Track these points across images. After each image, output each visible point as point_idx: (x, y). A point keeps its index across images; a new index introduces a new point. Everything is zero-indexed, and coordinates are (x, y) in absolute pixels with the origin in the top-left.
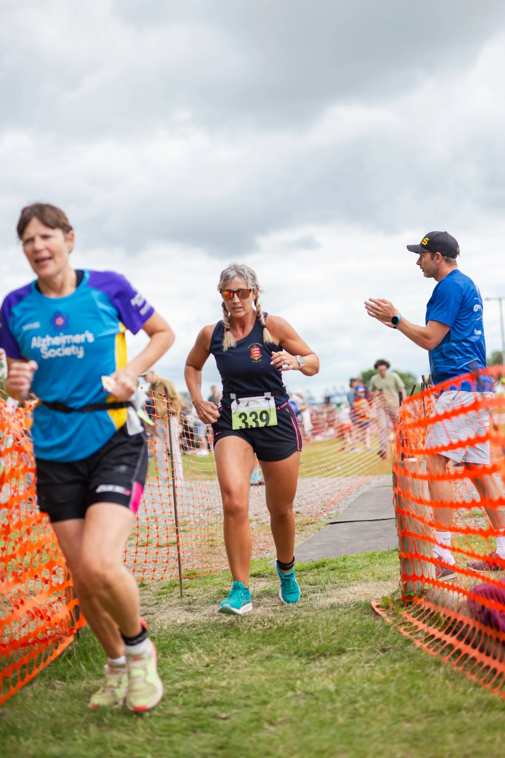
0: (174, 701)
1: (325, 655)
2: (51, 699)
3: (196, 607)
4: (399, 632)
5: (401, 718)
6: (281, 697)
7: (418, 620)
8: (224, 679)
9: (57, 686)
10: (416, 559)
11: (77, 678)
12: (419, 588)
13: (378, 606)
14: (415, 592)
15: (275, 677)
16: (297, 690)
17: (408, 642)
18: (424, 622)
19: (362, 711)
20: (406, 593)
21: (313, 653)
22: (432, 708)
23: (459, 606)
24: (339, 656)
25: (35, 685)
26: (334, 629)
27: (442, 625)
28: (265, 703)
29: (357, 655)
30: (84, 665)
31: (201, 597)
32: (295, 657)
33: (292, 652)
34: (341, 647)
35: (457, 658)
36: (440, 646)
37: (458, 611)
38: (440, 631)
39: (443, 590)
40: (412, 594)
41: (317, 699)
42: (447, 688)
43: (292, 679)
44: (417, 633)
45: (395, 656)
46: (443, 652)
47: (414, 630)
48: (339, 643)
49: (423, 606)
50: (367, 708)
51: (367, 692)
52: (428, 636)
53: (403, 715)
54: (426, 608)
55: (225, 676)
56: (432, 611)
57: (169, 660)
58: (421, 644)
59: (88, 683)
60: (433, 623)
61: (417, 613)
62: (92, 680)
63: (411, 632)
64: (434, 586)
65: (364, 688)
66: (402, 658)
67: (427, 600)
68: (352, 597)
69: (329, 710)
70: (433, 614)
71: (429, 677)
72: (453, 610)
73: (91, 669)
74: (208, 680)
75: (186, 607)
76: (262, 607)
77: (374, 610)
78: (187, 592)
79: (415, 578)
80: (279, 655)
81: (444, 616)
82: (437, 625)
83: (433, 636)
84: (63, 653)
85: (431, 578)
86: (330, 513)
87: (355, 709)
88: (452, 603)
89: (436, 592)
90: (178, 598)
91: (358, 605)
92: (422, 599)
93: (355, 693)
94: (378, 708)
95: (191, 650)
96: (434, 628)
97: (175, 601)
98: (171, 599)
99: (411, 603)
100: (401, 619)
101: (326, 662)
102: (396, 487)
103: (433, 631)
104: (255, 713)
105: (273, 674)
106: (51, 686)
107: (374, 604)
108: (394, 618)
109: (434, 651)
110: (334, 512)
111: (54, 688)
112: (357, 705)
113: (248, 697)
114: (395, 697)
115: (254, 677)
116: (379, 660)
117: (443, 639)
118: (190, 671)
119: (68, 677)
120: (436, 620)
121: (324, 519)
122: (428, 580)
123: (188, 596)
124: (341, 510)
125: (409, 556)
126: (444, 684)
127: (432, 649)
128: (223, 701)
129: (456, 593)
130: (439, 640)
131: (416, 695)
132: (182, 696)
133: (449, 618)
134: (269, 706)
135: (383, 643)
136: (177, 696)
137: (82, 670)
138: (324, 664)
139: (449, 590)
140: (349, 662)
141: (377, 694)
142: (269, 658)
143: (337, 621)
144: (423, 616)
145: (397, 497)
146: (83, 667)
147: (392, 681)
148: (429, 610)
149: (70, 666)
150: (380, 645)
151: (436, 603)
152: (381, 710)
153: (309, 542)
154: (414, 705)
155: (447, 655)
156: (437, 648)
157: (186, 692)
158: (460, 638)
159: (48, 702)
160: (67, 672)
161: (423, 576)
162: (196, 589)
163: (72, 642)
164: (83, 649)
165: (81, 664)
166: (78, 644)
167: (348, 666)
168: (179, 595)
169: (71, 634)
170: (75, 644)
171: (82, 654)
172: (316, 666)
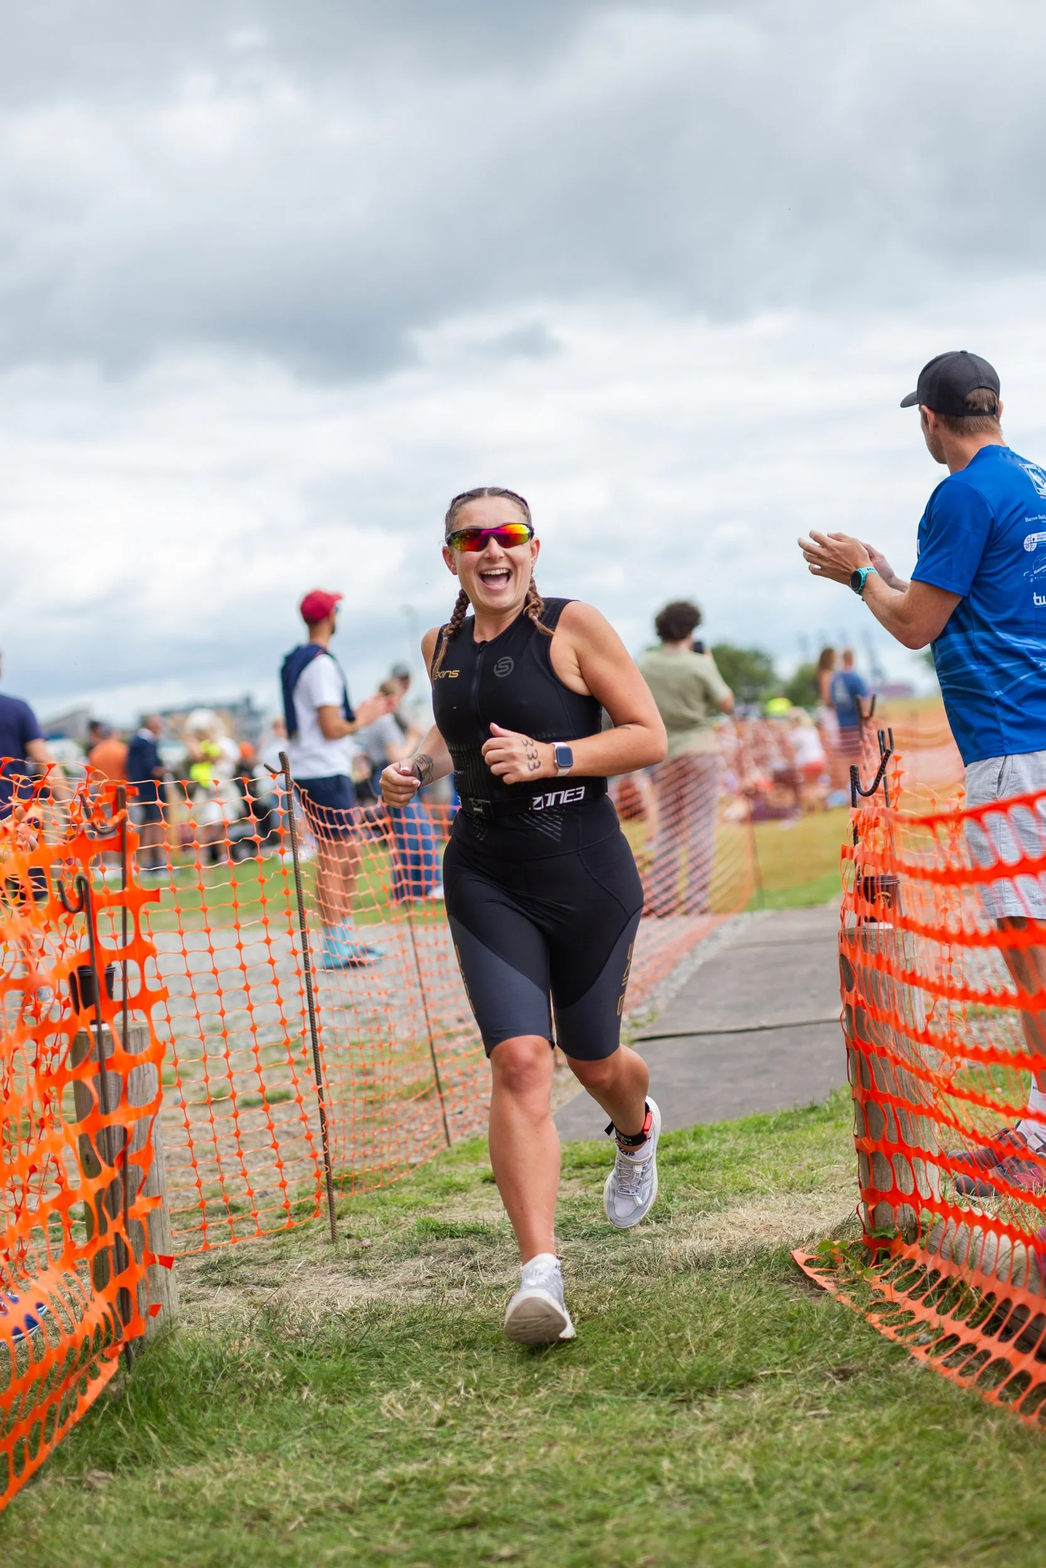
0: (380, 1516)
1: (711, 1392)
2: (93, 1519)
3: (372, 1264)
4: (872, 1328)
5: (923, 1552)
6: (632, 1500)
7: (912, 1296)
8: (488, 1457)
9: (99, 1485)
10: (898, 1158)
11: (140, 1462)
12: (904, 1219)
13: (809, 1263)
14: (897, 1228)
15: (605, 1450)
16: (665, 1481)
17: (898, 1352)
18: (927, 1303)
19: (830, 1534)
20: (876, 1232)
21: (683, 1386)
22: (992, 1525)
23: (1014, 1269)
24: (740, 1391)
25: (46, 1483)
26: (717, 1324)
27: (974, 1311)
28: (597, 1518)
29: (786, 1388)
30: (155, 1431)
31: (381, 1240)
32: (642, 1396)
33: (634, 1385)
34: (743, 1368)
35: (1019, 1394)
36: (975, 1363)
37: (1013, 1281)
38: (972, 1325)
39: (972, 1230)
40: (890, 1235)
41: (715, 1502)
42: (1014, 1471)
43: (646, 1454)
44: (914, 1329)
45: (874, 1391)
46: (984, 1377)
47: (906, 1322)
48: (738, 1359)
49: (919, 1263)
50: (838, 1527)
51: (829, 1486)
52: (942, 1338)
53: (927, 1545)
54: (929, 1269)
55: (486, 1449)
56: (943, 1276)
57: (350, 1408)
58: (928, 1356)
59: (169, 1474)
60: (952, 1308)
61: (906, 1279)
62: (176, 1467)
63: (900, 1326)
64: (946, 1218)
65: (822, 1477)
66: (892, 1395)
67: (928, 1249)
68: (740, 1237)
69: (754, 1536)
70: (945, 1283)
71: (966, 1446)
72: (998, 1277)
73: (170, 1438)
74: (449, 1459)
75: (352, 1265)
77: (801, 1271)
78: (344, 1225)
79: (896, 1196)
80: (604, 1394)
81: (978, 1288)
82: (960, 1310)
83: (954, 1338)
84: (99, 1402)
85: (938, 1200)
86: (636, 1012)
87: (812, 1530)
88: (997, 1261)
89: (951, 1233)
90: (327, 1242)
91: (763, 1260)
92: (915, 1247)
93: (803, 1490)
94: (867, 1528)
95: (395, 1381)
96: (954, 1317)
97: (322, 1250)
98: (309, 1245)
99: (887, 1255)
100: (871, 1296)
101: (716, 1407)
102: (849, 990)
103: (954, 1326)
104: (582, 1544)
105: (599, 1441)
106: (85, 1485)
107: (800, 1256)
108: (853, 1293)
109: (961, 1374)
110: (644, 1010)
111: (91, 1489)
112: (816, 1520)
113: (554, 1503)
114: (901, 1499)
115: (555, 1450)
116: (836, 1398)
117: (981, 1347)
118: (403, 1438)
119: (119, 1460)
120: (958, 1299)
122: (930, 1203)
123: (349, 1236)
124: (661, 1005)
125: (881, 1146)
126: (1006, 1461)
127: (956, 1371)
128: (496, 1513)
129: (1005, 1238)
130: (970, 1348)
131: (947, 1490)
132: (396, 1502)
133: (991, 1296)
134: (608, 1526)
135: (839, 1356)
136: (384, 1501)
137: (151, 1442)
138: (712, 1415)
139: (986, 1231)
140: (771, 1406)
141: (855, 1489)
142: (582, 1400)
144: (923, 1288)
145: (854, 1014)
146: (154, 1437)
147: (884, 1456)
148: (936, 1273)
149: (120, 1434)
150: (834, 1361)
151: (954, 1258)
152: (873, 1534)
154: (950, 1518)
155: (996, 1384)
156: (969, 1367)
157: (405, 1492)
158: (1024, 1345)
159: (87, 1528)
160: (116, 1449)
161: (916, 1192)
162: (365, 1219)
163: (117, 1374)
164: (145, 1389)
165: (147, 1428)
166: (128, 1376)
167: (769, 1418)
168: (328, 1234)
169: (113, 1355)
170: (125, 1378)
171: (145, 1403)
172: (696, 1420)
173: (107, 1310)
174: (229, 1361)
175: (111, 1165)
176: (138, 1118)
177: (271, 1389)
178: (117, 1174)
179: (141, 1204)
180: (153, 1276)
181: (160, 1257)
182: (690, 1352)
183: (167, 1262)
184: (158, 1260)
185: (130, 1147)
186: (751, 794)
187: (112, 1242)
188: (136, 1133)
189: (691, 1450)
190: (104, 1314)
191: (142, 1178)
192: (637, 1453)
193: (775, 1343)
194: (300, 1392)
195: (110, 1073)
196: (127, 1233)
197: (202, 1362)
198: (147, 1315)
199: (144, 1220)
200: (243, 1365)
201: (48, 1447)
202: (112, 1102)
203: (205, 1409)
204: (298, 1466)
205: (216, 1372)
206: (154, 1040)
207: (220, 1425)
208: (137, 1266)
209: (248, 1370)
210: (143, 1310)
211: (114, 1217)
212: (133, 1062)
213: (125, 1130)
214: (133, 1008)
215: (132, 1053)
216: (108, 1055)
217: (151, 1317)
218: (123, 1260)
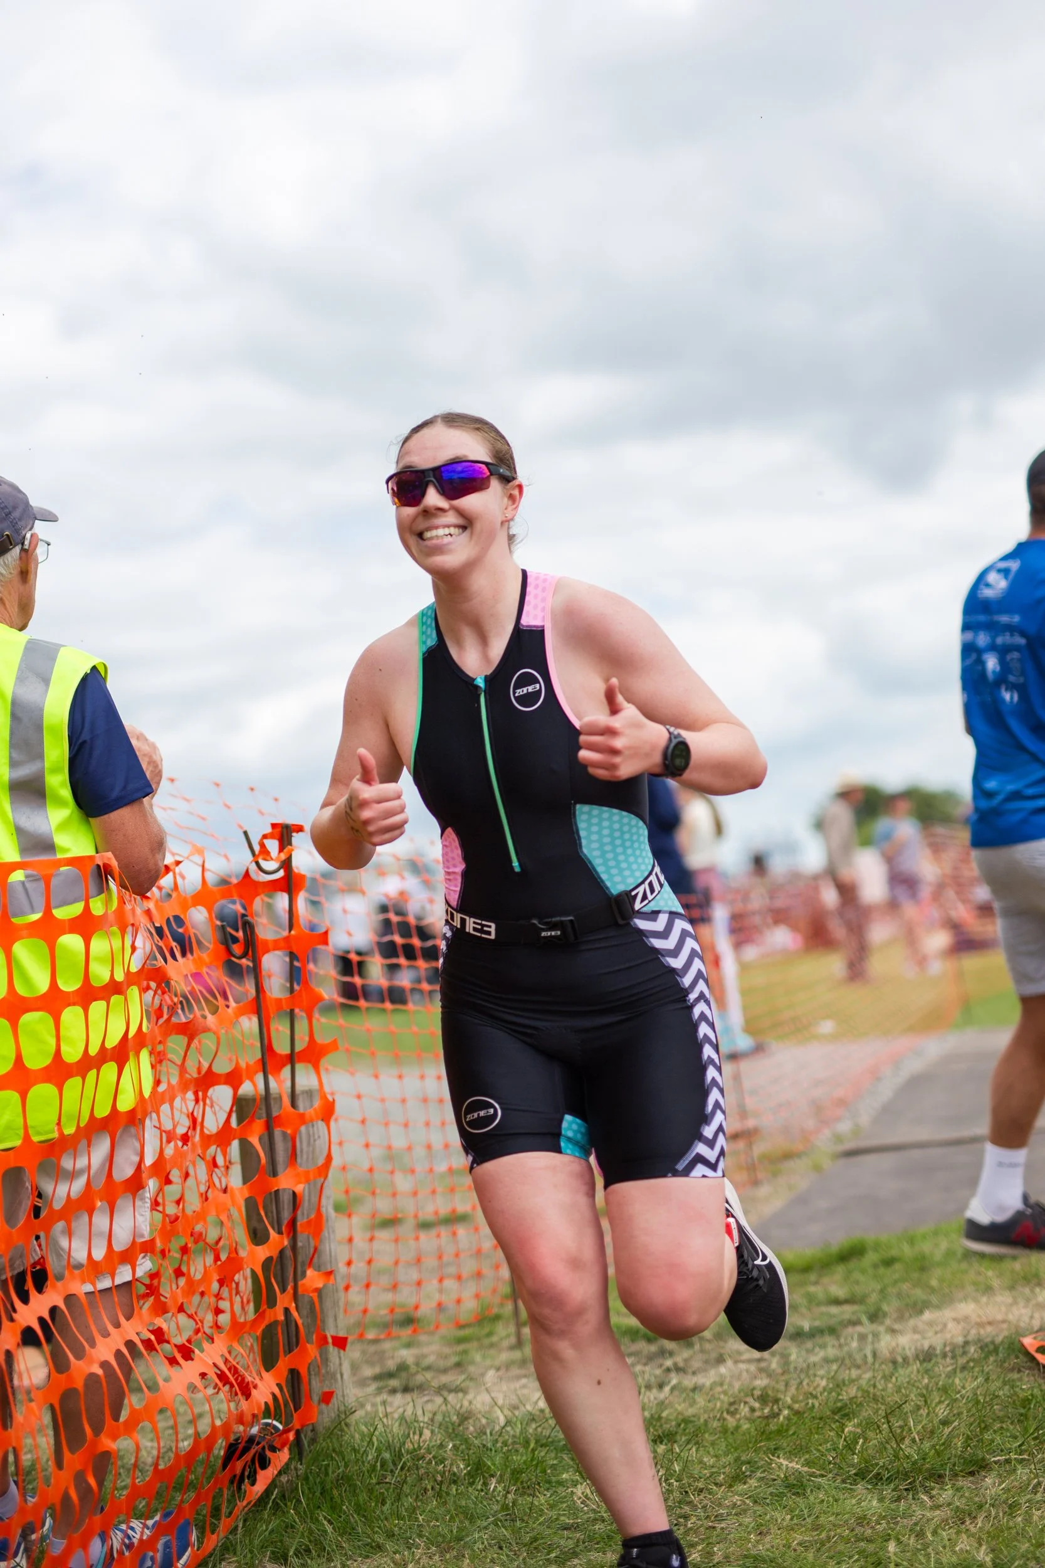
1: (939, 1478)
11: (314, 1554)
15: (823, 1536)
21: (906, 1475)
24: (971, 1478)
26: (942, 1411)
29: (1023, 1473)
30: (329, 1522)
32: (862, 1483)
33: (853, 1473)
34: (973, 1454)
43: (869, 1541)
48: (967, 1445)
57: (542, 1500)
62: (351, 1558)
68: (961, 1329)
73: (347, 1530)
76: (729, 1363)
77: (1032, 1358)
84: (267, 1492)
86: (839, 1126)
90: (512, 1348)
91: (989, 1349)
97: (504, 1356)
98: (492, 1352)
101: (947, 1494)
105: (817, 1527)
107: (1029, 1343)
110: (847, 1126)
119: (291, 1553)
121: (824, 1142)
124: (865, 1119)
137: (325, 1533)
138: (941, 1501)
140: (1007, 1490)
143: (944, 1390)
146: (329, 1528)
153: (802, 1200)
160: (287, 1540)
163: (287, 1465)
164: (318, 1480)
165: (321, 1518)
166: (299, 1466)
167: (1005, 1502)
168: (513, 1340)
169: (283, 1445)
170: (296, 1469)
171: (318, 1494)
172: (922, 1504)
173: (277, 1391)
174: (408, 1452)
175: (280, 1232)
176: (307, 1181)
177: (455, 1482)
178: (286, 1243)
179: (312, 1278)
180: (326, 1360)
181: (333, 1338)
182: (914, 1441)
183: (341, 1343)
184: (330, 1340)
185: (299, 1213)
186: (955, 927)
187: (282, 1318)
188: (306, 1198)
189: (920, 1535)
190: (274, 1395)
191: (312, 1250)
192: (859, 1539)
193: (1007, 1430)
194: (485, 1484)
195: (277, 1132)
196: (297, 1308)
197: (379, 1451)
198: (319, 1403)
199: (315, 1295)
200: (423, 1457)
201: (214, 1537)
202: (280, 1168)
203: (383, 1503)
204: (486, 1557)
205: (395, 1464)
206: (324, 1097)
207: (399, 1517)
208: (309, 1346)
209: (430, 1462)
210: (316, 1399)
211: (283, 1290)
212: (302, 1119)
213: (294, 1193)
214: (300, 1061)
215: (301, 1110)
216: (275, 1113)
217: (323, 1406)
218: (294, 1340)
